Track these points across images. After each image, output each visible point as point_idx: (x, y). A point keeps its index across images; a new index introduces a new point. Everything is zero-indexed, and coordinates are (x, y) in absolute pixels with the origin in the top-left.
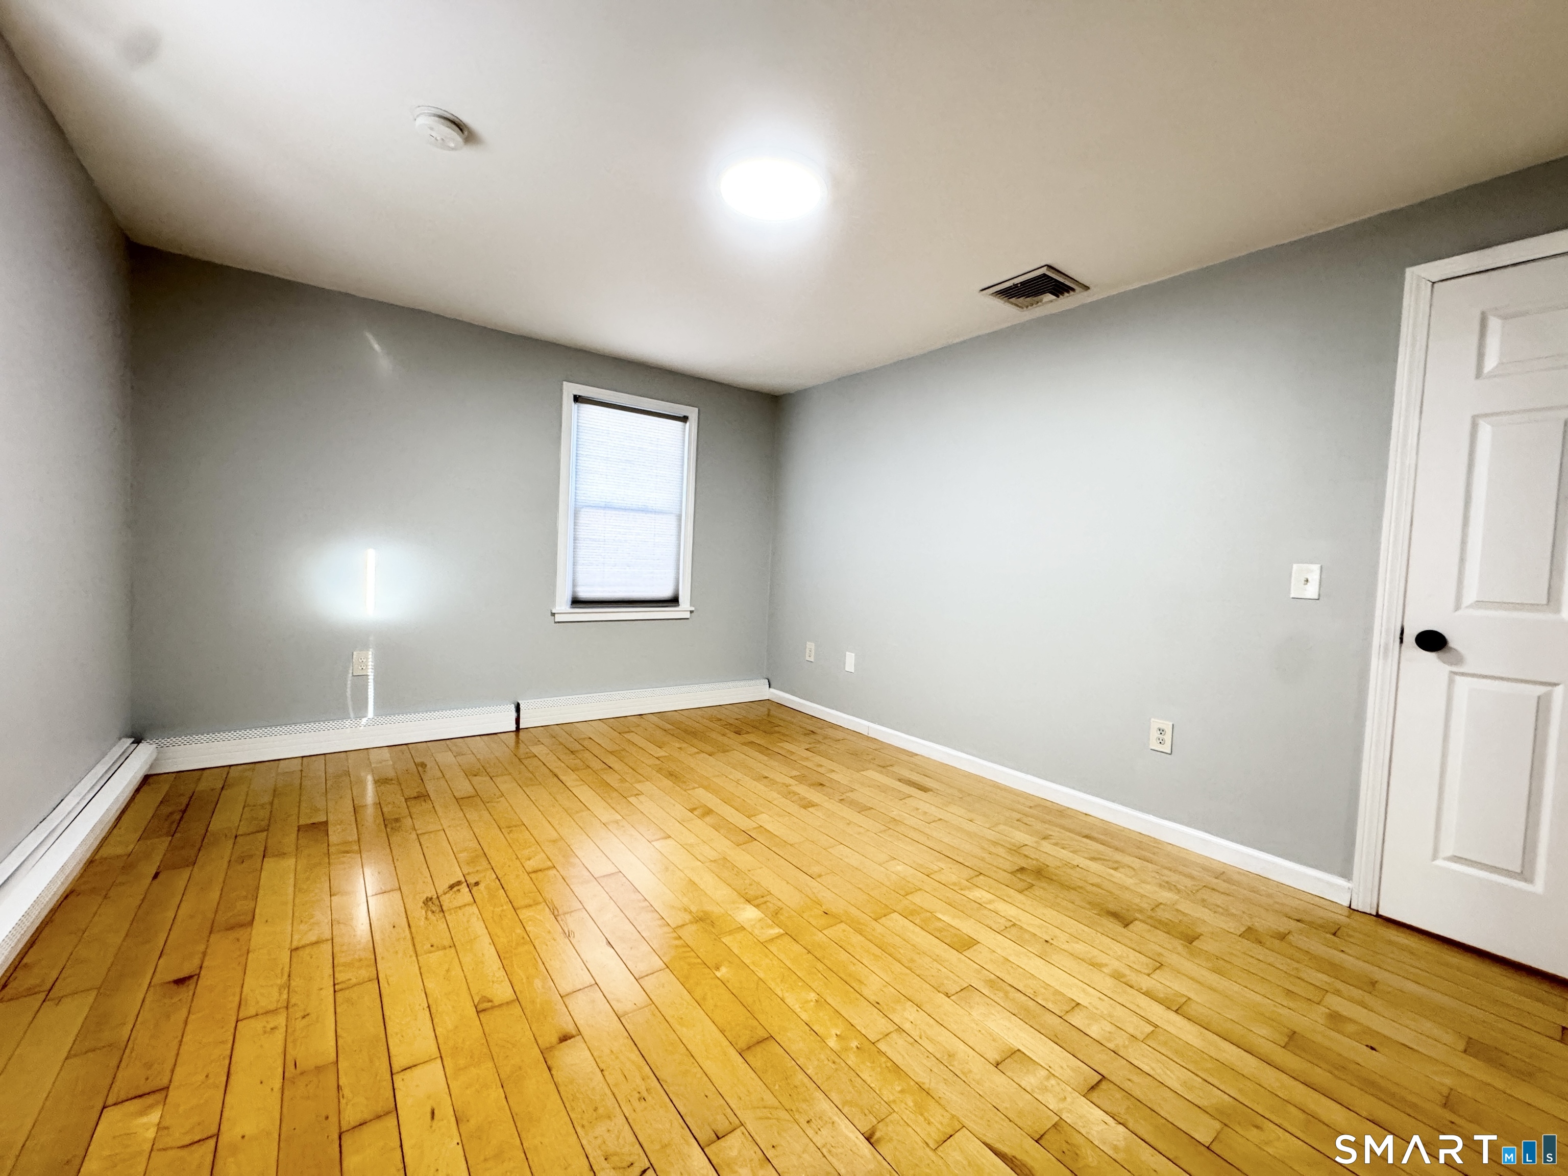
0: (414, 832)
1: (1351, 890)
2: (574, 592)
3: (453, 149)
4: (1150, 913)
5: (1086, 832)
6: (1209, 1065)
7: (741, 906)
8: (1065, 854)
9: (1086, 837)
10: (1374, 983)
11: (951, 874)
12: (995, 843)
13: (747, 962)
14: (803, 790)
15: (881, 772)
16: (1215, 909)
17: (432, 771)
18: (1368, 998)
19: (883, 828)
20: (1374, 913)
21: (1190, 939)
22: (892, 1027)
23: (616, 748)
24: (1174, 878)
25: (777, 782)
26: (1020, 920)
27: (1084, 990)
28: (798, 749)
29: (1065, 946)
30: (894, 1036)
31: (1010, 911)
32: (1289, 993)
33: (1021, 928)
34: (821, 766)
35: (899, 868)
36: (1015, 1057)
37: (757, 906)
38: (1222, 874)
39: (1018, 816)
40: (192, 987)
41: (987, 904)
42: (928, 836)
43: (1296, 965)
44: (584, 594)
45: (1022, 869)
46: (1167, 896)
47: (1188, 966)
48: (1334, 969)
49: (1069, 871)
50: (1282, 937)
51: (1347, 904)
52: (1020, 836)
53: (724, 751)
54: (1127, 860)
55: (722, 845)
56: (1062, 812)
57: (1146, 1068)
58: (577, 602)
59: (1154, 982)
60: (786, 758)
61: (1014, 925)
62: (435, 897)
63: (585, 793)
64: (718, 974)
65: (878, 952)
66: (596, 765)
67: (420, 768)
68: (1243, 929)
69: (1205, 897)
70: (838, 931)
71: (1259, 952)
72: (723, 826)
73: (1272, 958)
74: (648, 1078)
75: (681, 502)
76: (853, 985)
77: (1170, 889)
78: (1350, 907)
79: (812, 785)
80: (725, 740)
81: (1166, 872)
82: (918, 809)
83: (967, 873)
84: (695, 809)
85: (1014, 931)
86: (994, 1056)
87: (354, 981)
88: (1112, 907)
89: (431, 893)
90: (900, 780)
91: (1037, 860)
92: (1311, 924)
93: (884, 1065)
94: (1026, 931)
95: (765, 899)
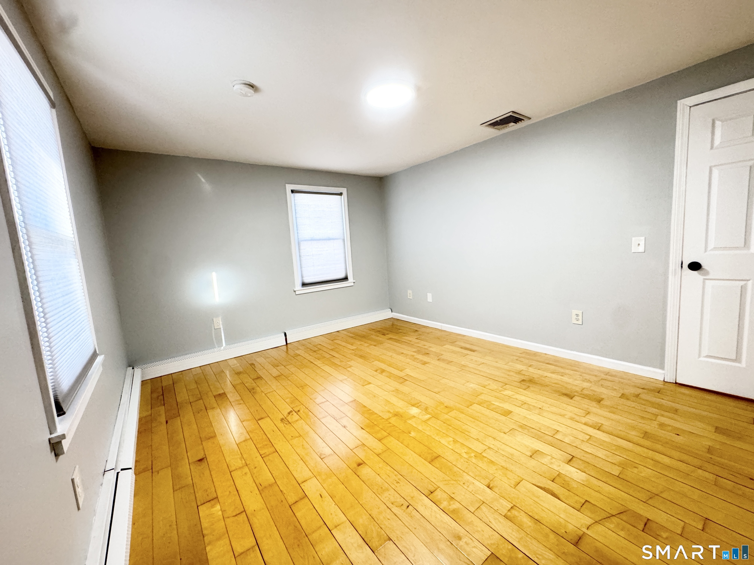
0: (263, 393)
1: (664, 374)
2: (302, 280)
3: (249, 96)
4: (580, 392)
5: (547, 361)
6: (614, 448)
7: (411, 408)
8: (540, 372)
9: (548, 364)
10: (676, 410)
11: (494, 386)
12: (509, 371)
13: (421, 429)
14: (420, 357)
15: (451, 345)
16: (607, 388)
17: (258, 367)
18: (676, 417)
19: (460, 369)
20: (674, 382)
21: (599, 401)
22: (486, 448)
23: (333, 347)
24: (587, 377)
25: (408, 355)
26: (527, 401)
27: (559, 425)
28: (412, 338)
29: (548, 409)
30: (488, 450)
31: (523, 398)
32: (643, 418)
33: (528, 404)
34: (425, 345)
35: (472, 385)
36: (537, 452)
37: (417, 407)
38: (608, 373)
39: (517, 358)
40: (206, 461)
41: (512, 396)
42: (480, 371)
43: (644, 407)
44: (307, 281)
45: (523, 380)
46: (586, 385)
47: (600, 411)
48: (659, 406)
49: (543, 379)
50: (637, 396)
51: (663, 380)
52: (519, 367)
53: (381, 344)
54: (567, 371)
55: (395, 384)
56: (535, 354)
57: (590, 452)
58: (304, 285)
59: (587, 419)
60: (409, 344)
61: (525, 403)
62: (284, 418)
63: (327, 368)
64: (411, 435)
65: (473, 420)
66: (327, 356)
67: (253, 366)
68: (620, 395)
69: (603, 383)
70: (453, 413)
71: (629, 403)
72: (390, 376)
73: (633, 404)
74: (398, 475)
75: (344, 233)
76: (466, 433)
77: (587, 382)
78: (664, 381)
79: (423, 355)
80: (378, 338)
81: (585, 375)
82: (472, 360)
83: (501, 384)
84: (377, 370)
85: (526, 406)
86: (529, 454)
87: (268, 453)
88: (564, 391)
89: (282, 417)
90: (461, 348)
91: (529, 376)
92: (648, 389)
93: (487, 461)
94: (530, 405)
95: (420, 404)
